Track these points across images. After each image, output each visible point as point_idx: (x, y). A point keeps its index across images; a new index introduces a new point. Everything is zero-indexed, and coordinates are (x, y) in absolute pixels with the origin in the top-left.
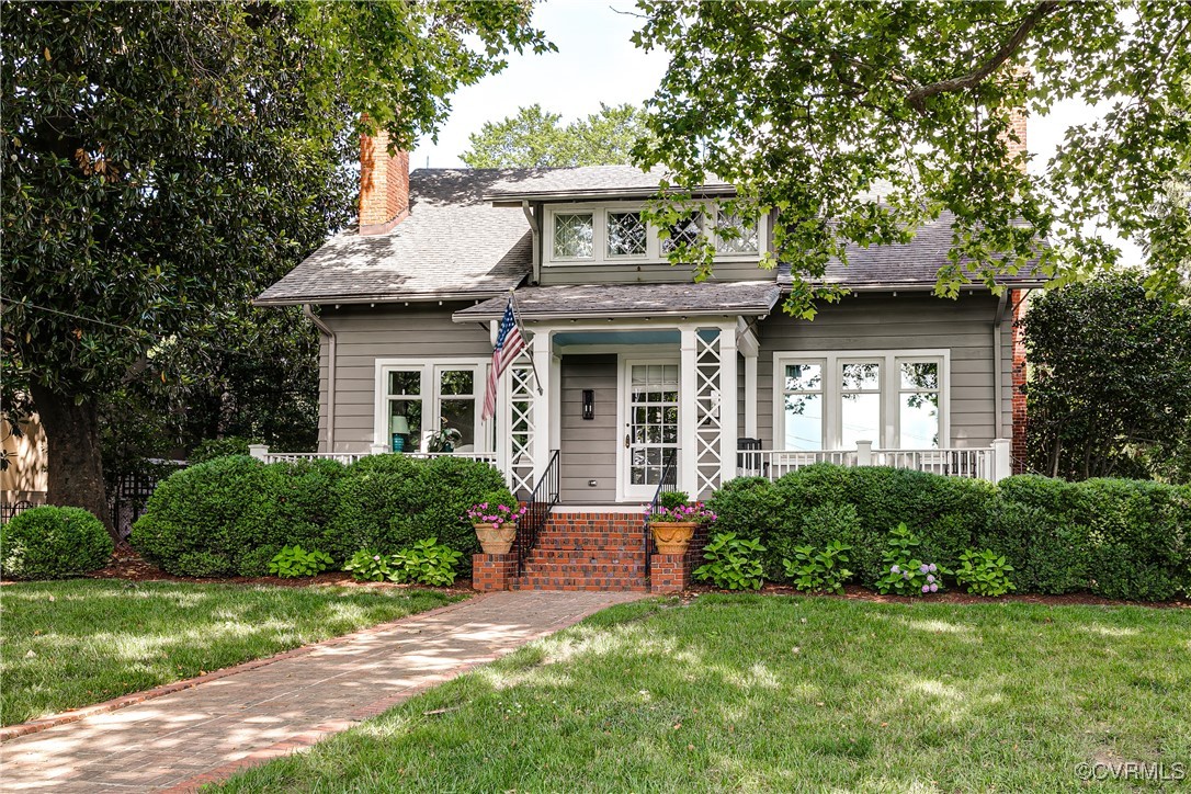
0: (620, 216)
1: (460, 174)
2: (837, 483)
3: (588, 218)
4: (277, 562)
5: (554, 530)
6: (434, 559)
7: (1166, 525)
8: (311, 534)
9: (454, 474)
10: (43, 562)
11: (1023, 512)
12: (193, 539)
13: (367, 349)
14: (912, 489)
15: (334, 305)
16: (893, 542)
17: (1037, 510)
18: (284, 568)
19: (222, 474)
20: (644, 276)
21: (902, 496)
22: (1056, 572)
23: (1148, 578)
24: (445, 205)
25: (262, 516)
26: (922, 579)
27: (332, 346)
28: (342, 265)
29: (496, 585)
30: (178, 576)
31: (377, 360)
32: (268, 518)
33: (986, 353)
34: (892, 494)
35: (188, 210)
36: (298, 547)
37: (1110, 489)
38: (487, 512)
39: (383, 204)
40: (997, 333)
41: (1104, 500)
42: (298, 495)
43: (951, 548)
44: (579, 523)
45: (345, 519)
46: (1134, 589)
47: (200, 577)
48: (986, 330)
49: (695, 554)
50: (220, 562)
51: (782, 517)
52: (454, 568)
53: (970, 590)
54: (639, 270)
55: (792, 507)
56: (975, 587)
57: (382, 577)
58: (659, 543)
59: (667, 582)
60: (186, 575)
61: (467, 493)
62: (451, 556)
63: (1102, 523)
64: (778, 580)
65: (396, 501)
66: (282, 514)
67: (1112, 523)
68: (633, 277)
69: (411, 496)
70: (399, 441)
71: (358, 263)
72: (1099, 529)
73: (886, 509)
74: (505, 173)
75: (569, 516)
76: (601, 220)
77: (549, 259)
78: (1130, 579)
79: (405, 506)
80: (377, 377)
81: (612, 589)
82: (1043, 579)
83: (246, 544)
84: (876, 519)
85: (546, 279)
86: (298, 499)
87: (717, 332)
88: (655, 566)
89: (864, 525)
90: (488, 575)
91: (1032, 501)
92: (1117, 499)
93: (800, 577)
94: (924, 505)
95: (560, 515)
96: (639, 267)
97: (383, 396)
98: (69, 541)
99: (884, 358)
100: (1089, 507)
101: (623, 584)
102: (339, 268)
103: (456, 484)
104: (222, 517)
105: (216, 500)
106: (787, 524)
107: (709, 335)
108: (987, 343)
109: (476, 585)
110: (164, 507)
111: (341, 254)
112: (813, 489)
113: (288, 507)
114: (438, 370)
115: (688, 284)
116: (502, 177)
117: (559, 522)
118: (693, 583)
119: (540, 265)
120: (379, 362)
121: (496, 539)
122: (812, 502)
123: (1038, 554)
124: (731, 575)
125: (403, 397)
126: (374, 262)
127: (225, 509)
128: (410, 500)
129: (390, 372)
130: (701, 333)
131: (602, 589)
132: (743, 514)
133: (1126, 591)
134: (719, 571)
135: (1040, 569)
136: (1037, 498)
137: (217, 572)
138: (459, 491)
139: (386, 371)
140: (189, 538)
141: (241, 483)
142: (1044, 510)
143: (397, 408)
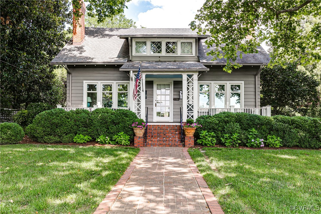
0: (153, 43)
1: (94, 29)
2: (233, 117)
3: (145, 43)
4: (75, 139)
5: (150, 130)
6: (123, 138)
7: (319, 129)
8: (85, 131)
9: (126, 114)
10: (7, 139)
11: (283, 125)
12: (48, 132)
13: (81, 78)
14: (254, 119)
15: (74, 65)
16: (251, 133)
17: (286, 125)
18: (79, 140)
19: (56, 113)
20: (161, 59)
21: (251, 121)
22: (291, 141)
23: (314, 142)
24: (93, 38)
25: (69, 126)
26: (260, 143)
27: (71, 77)
28: (72, 54)
29: (141, 145)
30: (43, 143)
31: (84, 81)
32: (71, 126)
33: (253, 82)
34: (249, 120)
35: (29, 36)
36: (81, 134)
37: (303, 119)
38: (138, 125)
39: (80, 37)
40: (257, 77)
41: (302, 122)
42: (80, 120)
43: (264, 135)
44: (155, 127)
45: (95, 127)
46: (310, 145)
47: (50, 143)
48: (254, 76)
49: (197, 136)
50: (57, 139)
51: (218, 126)
52: (129, 140)
53: (270, 146)
54: (160, 57)
55: (221, 123)
56: (272, 145)
57: (108, 143)
58: (186, 133)
59: (189, 144)
60: (45, 142)
61: (130, 119)
62: (128, 137)
63: (302, 128)
64: (220, 144)
65: (110, 121)
66: (76, 125)
67: (305, 128)
68: (158, 59)
69: (115, 120)
70: (89, 104)
71: (76, 53)
72: (302, 130)
73: (247, 124)
74: (107, 29)
75: (153, 126)
76: (149, 43)
77: (134, 53)
78: (309, 143)
79: (113, 122)
80: (84, 86)
81: (173, 146)
82: (288, 143)
83: (64, 133)
84: (244, 127)
85: (133, 59)
86: (80, 121)
87: (192, 75)
88: (186, 140)
89: (241, 128)
90: (139, 142)
91: (284, 122)
92: (306, 122)
93: (227, 143)
94: (257, 123)
95: (150, 125)
96: (159, 57)
97: (85, 91)
98: (15, 133)
99: (226, 83)
100: (299, 124)
101: (176, 145)
102: (71, 55)
103: (127, 117)
104: (57, 126)
105: (56, 121)
106: (220, 128)
107: (190, 76)
108: (254, 80)
109: (135, 145)
110: (39, 123)
111: (70, 50)
112: (227, 118)
113: (78, 123)
114: (102, 84)
115: (174, 62)
116: (106, 30)
117: (150, 127)
118: (196, 144)
119: (132, 55)
120: (84, 82)
121: (139, 132)
122: (226, 122)
123: (287, 136)
124: (208, 142)
125: (92, 92)
126: (81, 53)
127: (58, 124)
128: (115, 121)
129: (88, 85)
130: (188, 75)
131: (170, 146)
132: (208, 125)
133: (308, 146)
134: (204, 141)
135: (287, 140)
136: (285, 121)
137: (56, 142)
138: (128, 119)
139: (86, 84)
140: (47, 132)
141: (62, 116)
142: (288, 125)
143: (89, 95)
